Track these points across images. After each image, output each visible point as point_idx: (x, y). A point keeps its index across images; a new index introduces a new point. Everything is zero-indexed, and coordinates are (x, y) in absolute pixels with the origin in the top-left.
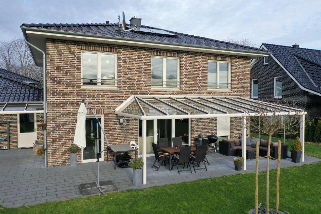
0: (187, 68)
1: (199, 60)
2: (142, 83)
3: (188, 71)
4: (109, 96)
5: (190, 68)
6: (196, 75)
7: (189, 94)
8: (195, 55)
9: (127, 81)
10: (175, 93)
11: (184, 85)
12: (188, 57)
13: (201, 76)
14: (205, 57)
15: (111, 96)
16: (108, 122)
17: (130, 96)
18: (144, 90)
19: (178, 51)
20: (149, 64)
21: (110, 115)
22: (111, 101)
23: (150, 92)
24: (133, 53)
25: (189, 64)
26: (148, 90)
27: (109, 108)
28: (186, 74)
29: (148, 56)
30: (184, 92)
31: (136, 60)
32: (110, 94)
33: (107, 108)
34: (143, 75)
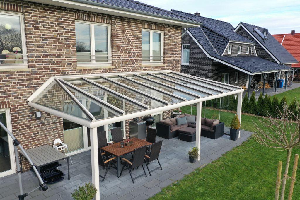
0: (119, 38)
1: (133, 28)
2: (65, 60)
3: (121, 43)
4: (17, 80)
5: (123, 39)
6: (130, 47)
7: (123, 70)
8: (128, 22)
9: (43, 57)
10: (107, 71)
11: (117, 59)
12: (120, 25)
13: (135, 49)
14: (139, 25)
15: (19, 80)
16: (18, 118)
17: (48, 79)
18: (67, 68)
19: (109, 15)
20: (72, 32)
21: (20, 108)
22: (20, 88)
23: (75, 70)
24: (49, 15)
25: (122, 33)
26: (74, 68)
27: (17, 98)
28: (119, 46)
29: (70, 20)
30: (117, 69)
31: (53, 26)
32: (18, 78)
33: (15, 98)
34: (66, 48)
